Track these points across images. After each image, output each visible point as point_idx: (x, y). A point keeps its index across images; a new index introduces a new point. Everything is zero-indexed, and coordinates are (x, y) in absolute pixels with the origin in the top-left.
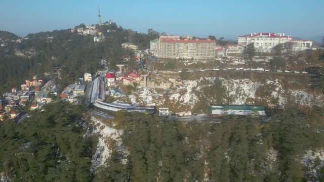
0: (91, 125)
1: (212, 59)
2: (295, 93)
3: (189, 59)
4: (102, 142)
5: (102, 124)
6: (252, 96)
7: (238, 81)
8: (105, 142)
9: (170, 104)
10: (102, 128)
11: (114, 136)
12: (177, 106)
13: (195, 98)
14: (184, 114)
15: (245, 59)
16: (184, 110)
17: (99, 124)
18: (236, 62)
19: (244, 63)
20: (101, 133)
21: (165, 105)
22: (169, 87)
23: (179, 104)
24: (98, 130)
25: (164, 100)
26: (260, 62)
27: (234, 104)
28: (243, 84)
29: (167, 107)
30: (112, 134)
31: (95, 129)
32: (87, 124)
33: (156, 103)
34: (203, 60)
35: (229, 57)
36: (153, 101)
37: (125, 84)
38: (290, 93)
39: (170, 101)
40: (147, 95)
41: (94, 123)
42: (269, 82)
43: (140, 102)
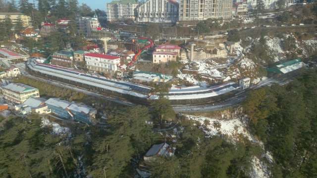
0: (197, 127)
2: (309, 42)
3: (218, 19)
5: (211, 121)
10: (218, 125)
13: (251, 62)
14: (257, 82)
15: (250, 17)
16: (255, 77)
17: (207, 122)
19: (252, 22)
20: (223, 133)
21: (242, 76)
22: (227, 54)
24: (213, 130)
25: (238, 70)
26: (267, 19)
30: (235, 128)
31: (208, 130)
33: (231, 76)
34: (227, 20)
35: (239, 16)
36: (225, 74)
37: (157, 62)
38: (305, 44)
39: (244, 70)
40: (209, 69)
41: (197, 123)
42: (287, 36)
43: (208, 80)
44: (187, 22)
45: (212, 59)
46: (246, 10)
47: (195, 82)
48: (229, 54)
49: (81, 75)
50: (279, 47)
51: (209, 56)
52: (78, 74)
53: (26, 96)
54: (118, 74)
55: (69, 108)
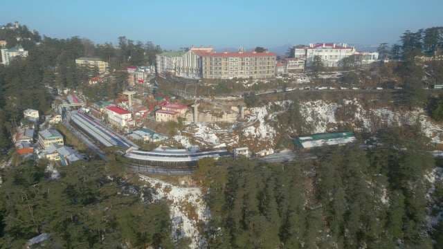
0: (146, 188)
1: (273, 77)
2: (379, 112)
3: (247, 79)
4: (176, 211)
5: (164, 185)
6: (332, 120)
7: (309, 103)
8: (181, 210)
9: (248, 142)
10: (167, 190)
11: (190, 199)
12: (255, 144)
13: (271, 130)
14: (265, 153)
15: (308, 75)
16: (264, 148)
17: (158, 185)
18: (300, 81)
19: (309, 81)
20: (169, 198)
21: (241, 144)
22: (235, 119)
23: (258, 141)
24: (161, 194)
25: (238, 137)
26: (329, 79)
27: (316, 132)
28: (316, 106)
29: (244, 146)
30: (187, 196)
31: (156, 193)
32: (137, 189)
33: (227, 143)
34: (263, 79)
35: (290, 74)
36: (221, 141)
37: (160, 120)
38: (372, 113)
39: (245, 138)
40: (207, 133)
41: (149, 184)
42: (347, 102)
43: (199, 144)
44: (211, 81)
45: (217, 123)
46: (301, 67)
47: (188, 145)
48: (238, 120)
50: (333, 115)
51: (216, 119)
53: (49, 142)
54: (126, 129)
55: (68, 157)
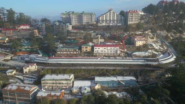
37: (138, 45)
40: (157, 46)
49: (101, 59)
52: (98, 59)
55: (119, 80)
